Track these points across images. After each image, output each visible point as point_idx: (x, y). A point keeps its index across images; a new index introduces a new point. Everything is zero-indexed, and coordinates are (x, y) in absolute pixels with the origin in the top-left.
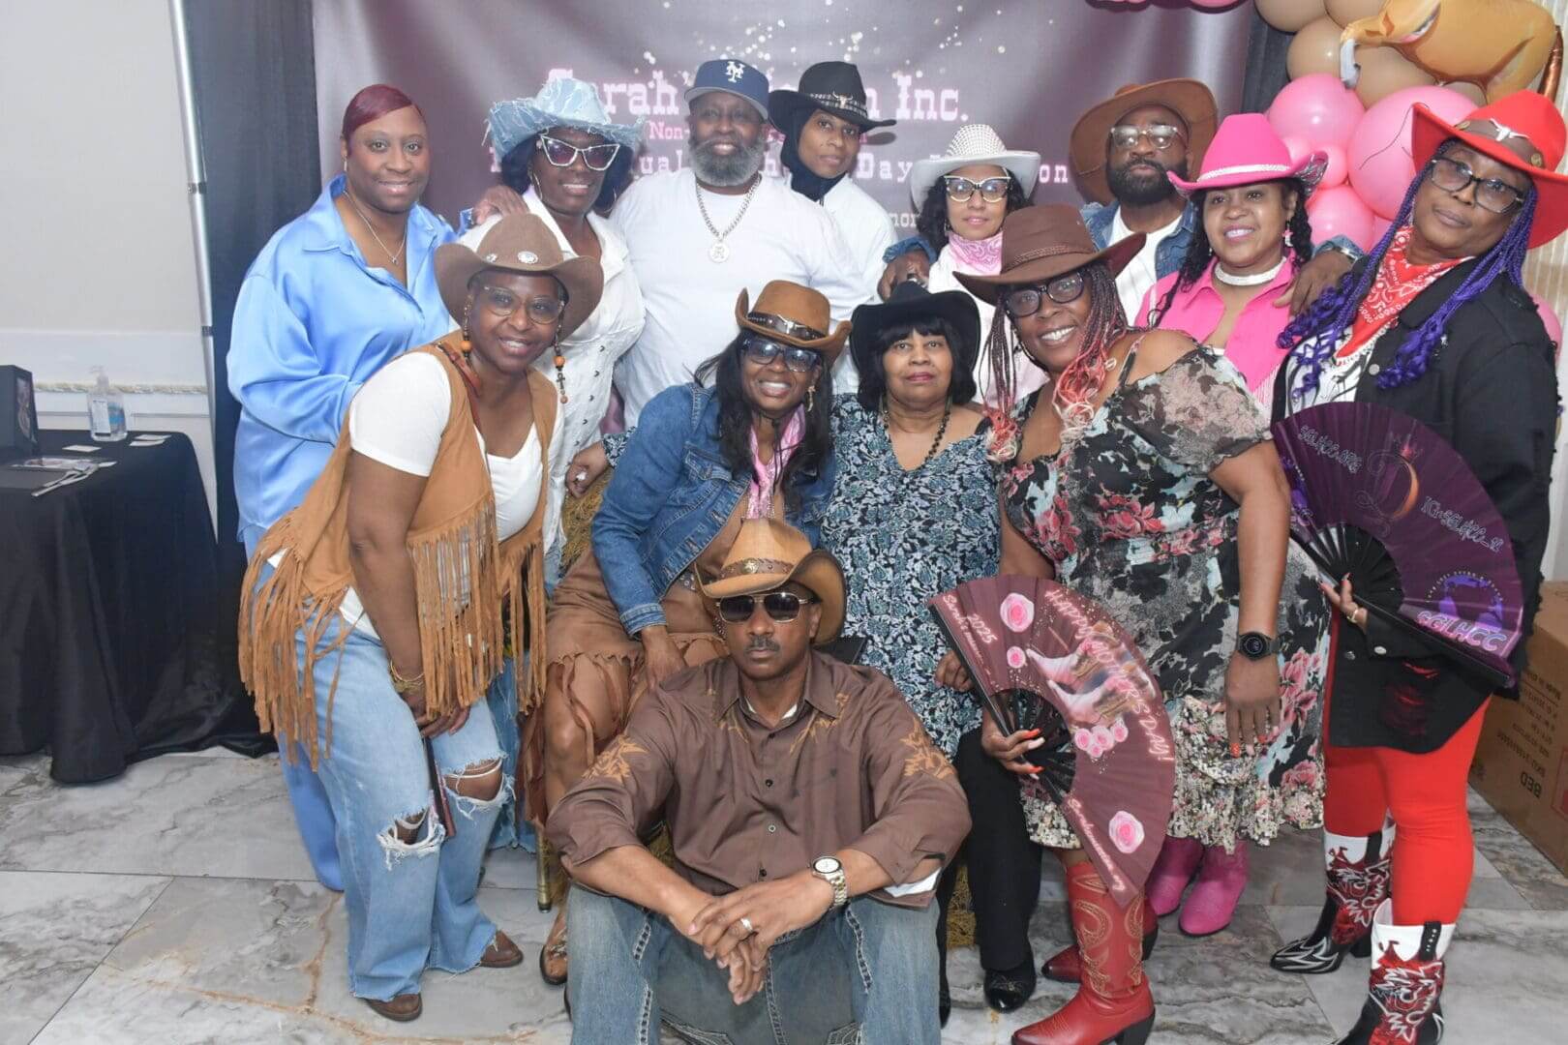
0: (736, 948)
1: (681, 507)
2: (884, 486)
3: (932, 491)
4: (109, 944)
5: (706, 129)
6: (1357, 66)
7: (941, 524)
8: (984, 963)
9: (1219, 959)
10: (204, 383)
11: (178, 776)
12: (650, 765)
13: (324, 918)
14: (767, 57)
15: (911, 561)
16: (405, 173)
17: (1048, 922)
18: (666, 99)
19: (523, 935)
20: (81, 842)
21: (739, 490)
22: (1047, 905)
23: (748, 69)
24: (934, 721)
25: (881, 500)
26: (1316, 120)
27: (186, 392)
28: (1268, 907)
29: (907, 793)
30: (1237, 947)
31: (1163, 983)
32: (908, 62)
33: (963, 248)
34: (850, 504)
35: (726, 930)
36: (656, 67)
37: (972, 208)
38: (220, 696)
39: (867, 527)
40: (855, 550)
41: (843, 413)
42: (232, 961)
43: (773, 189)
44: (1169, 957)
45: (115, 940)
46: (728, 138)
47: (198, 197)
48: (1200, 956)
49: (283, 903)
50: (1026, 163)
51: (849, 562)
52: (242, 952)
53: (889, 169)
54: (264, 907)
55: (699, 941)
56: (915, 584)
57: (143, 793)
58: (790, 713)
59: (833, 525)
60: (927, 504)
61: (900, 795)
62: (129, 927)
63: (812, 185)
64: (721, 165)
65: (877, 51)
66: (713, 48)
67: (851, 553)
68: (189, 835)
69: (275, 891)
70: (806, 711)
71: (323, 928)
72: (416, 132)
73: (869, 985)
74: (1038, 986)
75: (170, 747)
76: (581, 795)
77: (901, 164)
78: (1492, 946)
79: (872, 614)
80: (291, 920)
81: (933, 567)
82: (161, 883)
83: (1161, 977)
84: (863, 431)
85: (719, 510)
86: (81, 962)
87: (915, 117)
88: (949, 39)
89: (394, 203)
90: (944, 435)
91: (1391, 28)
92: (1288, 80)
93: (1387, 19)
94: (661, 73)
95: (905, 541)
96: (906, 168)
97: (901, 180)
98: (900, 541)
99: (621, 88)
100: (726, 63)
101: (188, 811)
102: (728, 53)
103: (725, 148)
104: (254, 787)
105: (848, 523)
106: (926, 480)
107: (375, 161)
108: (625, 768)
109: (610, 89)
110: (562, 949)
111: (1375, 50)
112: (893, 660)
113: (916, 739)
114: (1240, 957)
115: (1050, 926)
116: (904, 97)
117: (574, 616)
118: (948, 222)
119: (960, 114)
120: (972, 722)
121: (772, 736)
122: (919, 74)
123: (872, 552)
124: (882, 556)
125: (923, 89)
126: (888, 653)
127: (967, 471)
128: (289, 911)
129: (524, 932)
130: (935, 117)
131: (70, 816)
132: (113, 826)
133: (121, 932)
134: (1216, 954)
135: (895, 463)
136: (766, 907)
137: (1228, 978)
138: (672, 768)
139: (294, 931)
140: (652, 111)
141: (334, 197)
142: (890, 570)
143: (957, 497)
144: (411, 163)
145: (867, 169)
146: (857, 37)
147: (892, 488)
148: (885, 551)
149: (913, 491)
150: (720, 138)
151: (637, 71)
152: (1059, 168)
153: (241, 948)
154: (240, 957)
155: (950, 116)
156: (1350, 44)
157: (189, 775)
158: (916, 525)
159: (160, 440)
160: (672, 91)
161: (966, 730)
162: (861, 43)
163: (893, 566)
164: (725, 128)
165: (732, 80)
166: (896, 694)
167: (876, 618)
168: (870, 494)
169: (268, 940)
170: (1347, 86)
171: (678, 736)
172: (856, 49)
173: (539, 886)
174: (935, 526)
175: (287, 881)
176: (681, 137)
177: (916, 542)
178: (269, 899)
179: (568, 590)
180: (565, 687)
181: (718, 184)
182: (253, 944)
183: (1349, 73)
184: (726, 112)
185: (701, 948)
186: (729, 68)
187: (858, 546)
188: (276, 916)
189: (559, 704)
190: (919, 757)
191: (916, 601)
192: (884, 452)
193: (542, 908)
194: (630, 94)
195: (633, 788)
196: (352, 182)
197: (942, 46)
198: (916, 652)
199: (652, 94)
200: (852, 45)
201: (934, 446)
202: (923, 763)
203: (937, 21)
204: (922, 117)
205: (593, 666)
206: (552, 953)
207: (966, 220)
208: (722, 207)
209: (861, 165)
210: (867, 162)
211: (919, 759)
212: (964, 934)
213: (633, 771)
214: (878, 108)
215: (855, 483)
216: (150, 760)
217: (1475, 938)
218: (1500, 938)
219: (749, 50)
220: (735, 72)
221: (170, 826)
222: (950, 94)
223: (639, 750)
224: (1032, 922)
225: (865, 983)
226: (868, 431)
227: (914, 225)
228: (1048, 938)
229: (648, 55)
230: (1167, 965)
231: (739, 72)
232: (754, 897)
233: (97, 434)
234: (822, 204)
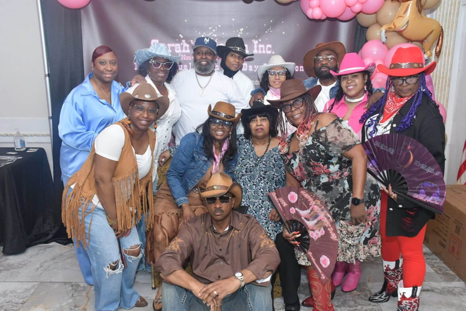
0: (212, 300)
1: (192, 169)
2: (252, 161)
3: (266, 163)
4: (22, 303)
5: (199, 57)
6: (386, 38)
7: (269, 172)
8: (285, 302)
9: (354, 299)
10: (49, 133)
11: (41, 251)
12: (186, 245)
13: (87, 293)
14: (216, 36)
15: (260, 183)
16: (111, 71)
17: (303, 289)
18: (186, 48)
19: (148, 297)
20: (12, 272)
21: (210, 163)
22: (303, 284)
23: (210, 40)
24: (269, 230)
25: (251, 166)
26: (375, 53)
27: (43, 136)
28: (368, 283)
29: (261, 252)
30: (359, 295)
31: (337, 306)
32: (256, 37)
33: (274, 91)
34: (242, 167)
35: (209, 295)
36: (183, 39)
37: (276, 79)
38: (54, 227)
39: (247, 173)
40: (244, 180)
41: (240, 140)
42: (59, 307)
43: (218, 75)
44: (339, 299)
45: (23, 302)
46: (205, 60)
47: (47, 78)
48: (348, 298)
49: (75, 289)
50: (291, 66)
51: (242, 184)
52: (62, 305)
53: (251, 68)
54: (69, 290)
55: (201, 298)
56: (262, 190)
57: (31, 257)
58: (227, 229)
59: (238, 173)
60: (265, 166)
61: (259, 252)
62: (27, 298)
63: (229, 73)
64: (203, 68)
65: (248, 33)
66: (200, 33)
67: (243, 181)
68: (46, 269)
69: (72, 286)
70: (231, 228)
71: (87, 297)
72: (114, 59)
73: (252, 310)
74: (301, 308)
75: (39, 242)
76: (166, 255)
78: (433, 293)
79: (249, 199)
80: (77, 294)
81: (267, 185)
82: (37, 284)
83: (337, 305)
84: (246, 145)
85: (204, 169)
86: (12, 309)
87: (259, 53)
88: (268, 30)
89: (107, 80)
90: (269, 146)
91: (395, 27)
92: (367, 41)
93: (394, 24)
94: (184, 40)
95: (259, 177)
96: (256, 67)
98: (257, 177)
99: (173, 45)
100: (204, 38)
101: (45, 262)
102: (204, 35)
103: (204, 63)
104: (65, 254)
105: (242, 172)
106: (264, 159)
107: (102, 68)
108: (178, 246)
109: (170, 45)
110: (159, 301)
111: (391, 33)
112: (256, 213)
113: (263, 236)
114: (360, 298)
115: (304, 290)
116: (255, 47)
117: (162, 201)
118: (269, 84)
119: (272, 52)
120: (279, 231)
121: (221, 236)
122: (260, 40)
123: (249, 181)
124: (252, 182)
125: (261, 44)
126: (255, 210)
127: (276, 156)
128: (77, 292)
129: (147, 296)
130: (265, 53)
131: (8, 265)
132: (22, 267)
133: (25, 300)
134: (353, 297)
135: (255, 154)
136: (221, 287)
137: (357, 304)
138: (192, 246)
139: (78, 297)
140: (182, 51)
141: (90, 79)
142: (254, 186)
143: (274, 164)
144: (112, 68)
145: (245, 68)
146: (242, 30)
147: (255, 162)
148: (253, 180)
149: (261, 162)
150: (202, 60)
151: (177, 40)
152: (301, 67)
153: (63, 303)
154: (62, 306)
155: (269, 52)
156: (384, 31)
157: (45, 251)
158: (262, 172)
159: (36, 150)
160: (188, 46)
161: (278, 233)
162: (243, 31)
163: (255, 185)
164: (204, 57)
165: (206, 43)
166: (258, 223)
167: (251, 200)
168: (248, 164)
169: (70, 301)
170: (383, 43)
171: (193, 237)
172: (241, 33)
173: (152, 282)
174: (267, 173)
175: (76, 282)
176: (191, 59)
177: (262, 178)
178: (71, 288)
179: (160, 194)
180: (159, 223)
181: (202, 74)
182: (66, 302)
183: (384, 40)
184: (204, 52)
185: (202, 300)
186: (205, 40)
187: (245, 179)
188: (73, 293)
189: (158, 228)
190: (265, 241)
191: (262, 195)
192: (252, 151)
193: (153, 289)
194: (175, 47)
195: (181, 253)
196: (95, 74)
197: (266, 32)
198: (263, 210)
199: (182, 46)
200: (240, 32)
201: (266, 150)
202: (266, 243)
203: (265, 25)
204: (261, 53)
205: (167, 217)
206: (156, 302)
207: (274, 82)
208: (204, 80)
211: (265, 242)
212: (278, 293)
213: (180, 247)
215: (244, 160)
216: (33, 247)
217: (428, 290)
218: (435, 290)
219: (210, 34)
220: (207, 41)
221: (40, 267)
222: (269, 46)
223: (182, 241)
224: (298, 289)
225: (251, 309)
226: (247, 145)
227: (259, 84)
228: (303, 294)
229: (180, 35)
230: (338, 301)
231: (208, 40)
232: (217, 285)
233: (17, 149)
234: (233, 79)
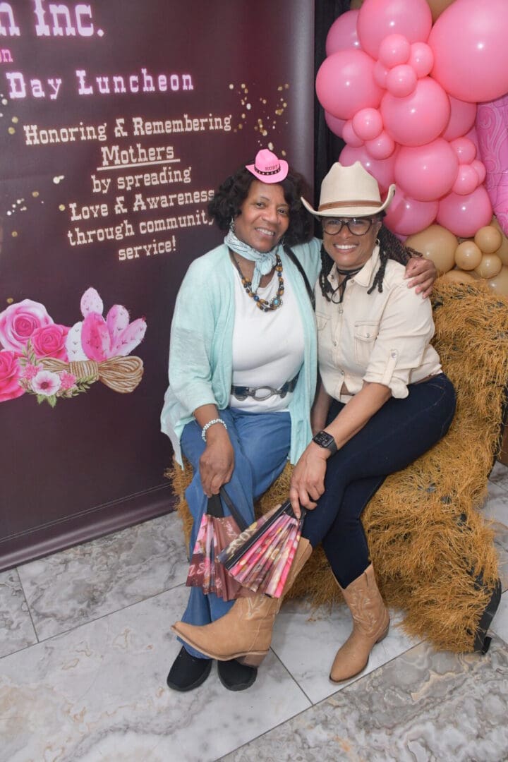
53: (40, 88)
77: (51, 82)
87: (55, 34)
96: (55, 84)
97: (54, 97)
116: (40, 12)
119: (96, 30)
125: (57, 5)
130: (74, 34)
145: (18, 89)
204: (61, 34)
209: (13, 85)
210: (17, 82)
214: (17, 24)
222: (84, 9)
